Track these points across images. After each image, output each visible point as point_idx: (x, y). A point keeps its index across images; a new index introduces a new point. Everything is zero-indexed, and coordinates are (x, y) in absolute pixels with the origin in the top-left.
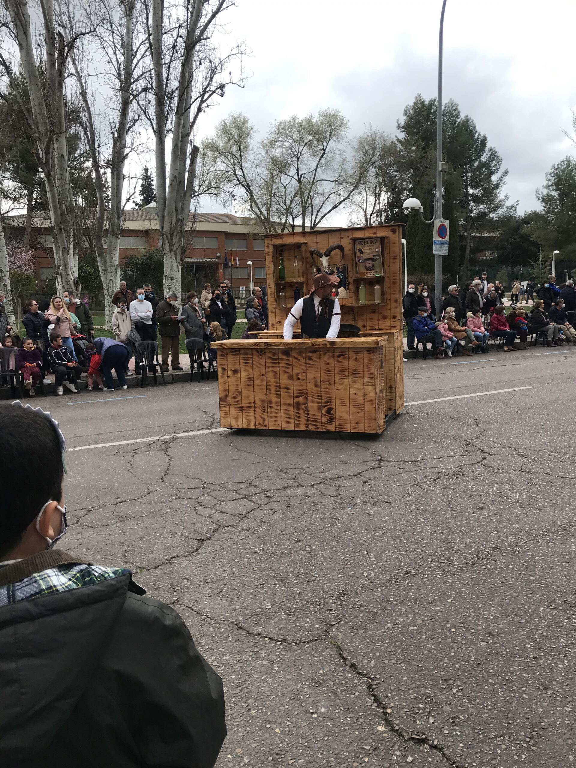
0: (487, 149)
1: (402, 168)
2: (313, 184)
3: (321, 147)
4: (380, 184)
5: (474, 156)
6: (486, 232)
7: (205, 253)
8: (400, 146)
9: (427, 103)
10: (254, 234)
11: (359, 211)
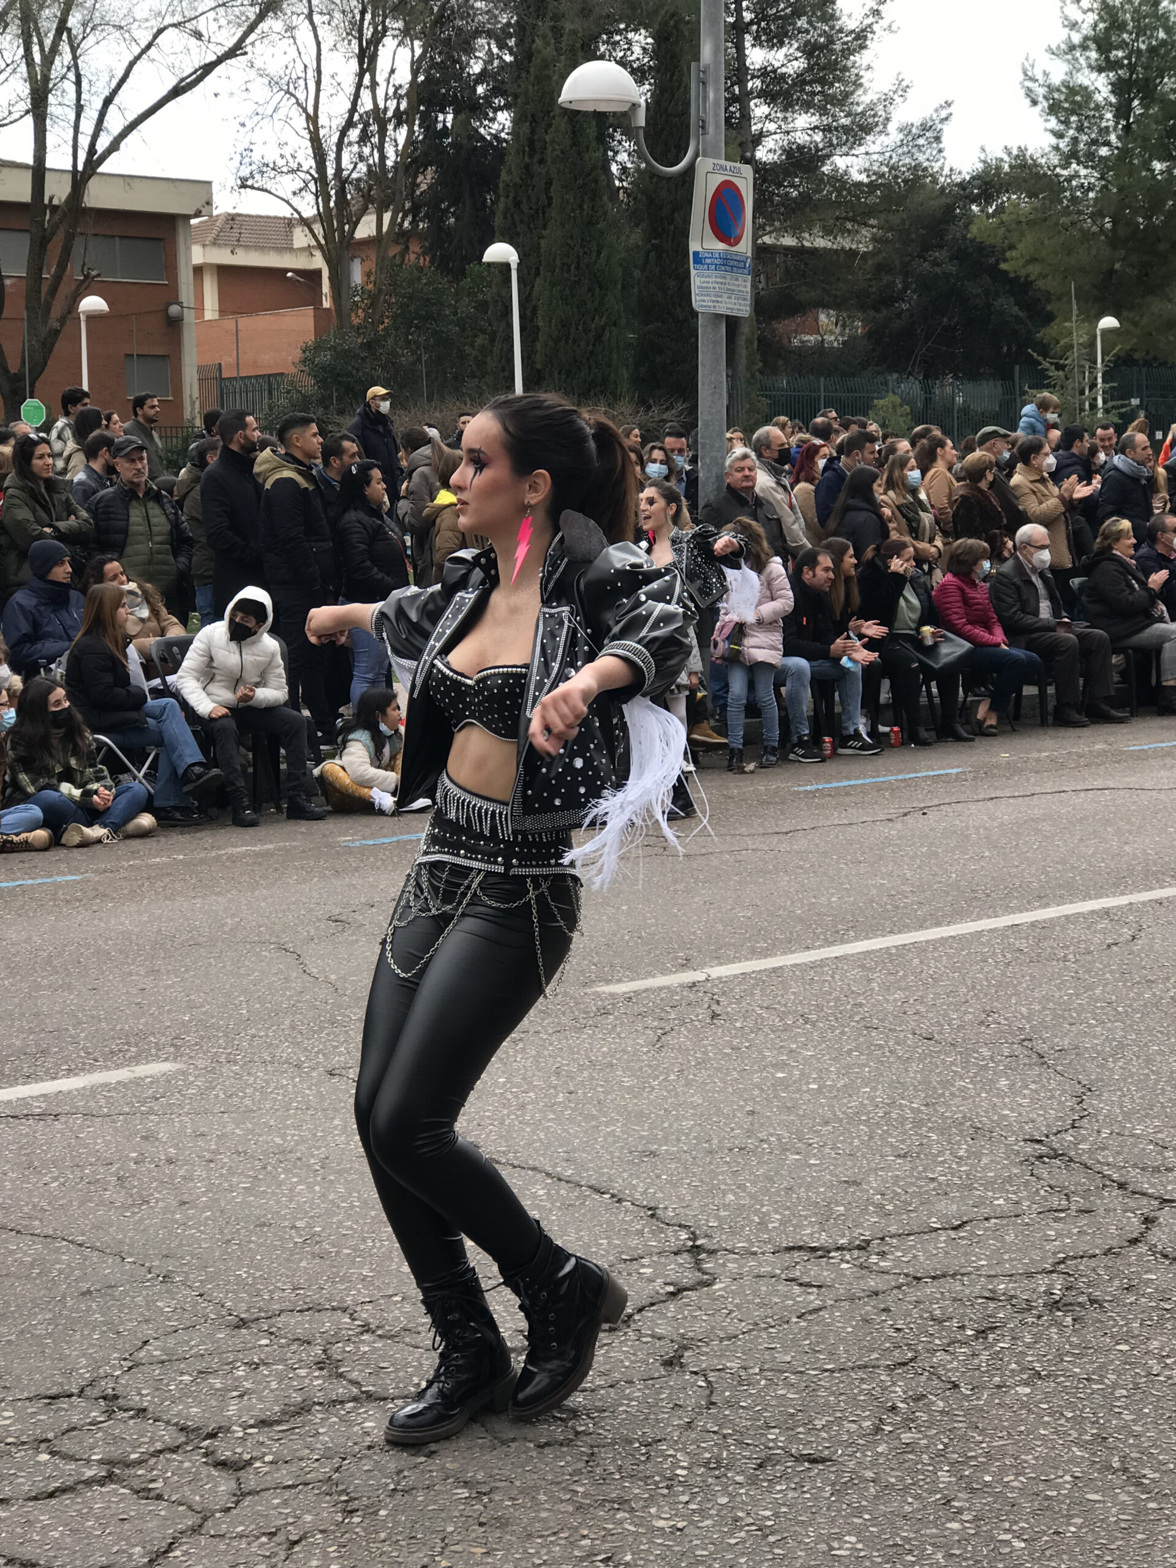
11: (281, 114)
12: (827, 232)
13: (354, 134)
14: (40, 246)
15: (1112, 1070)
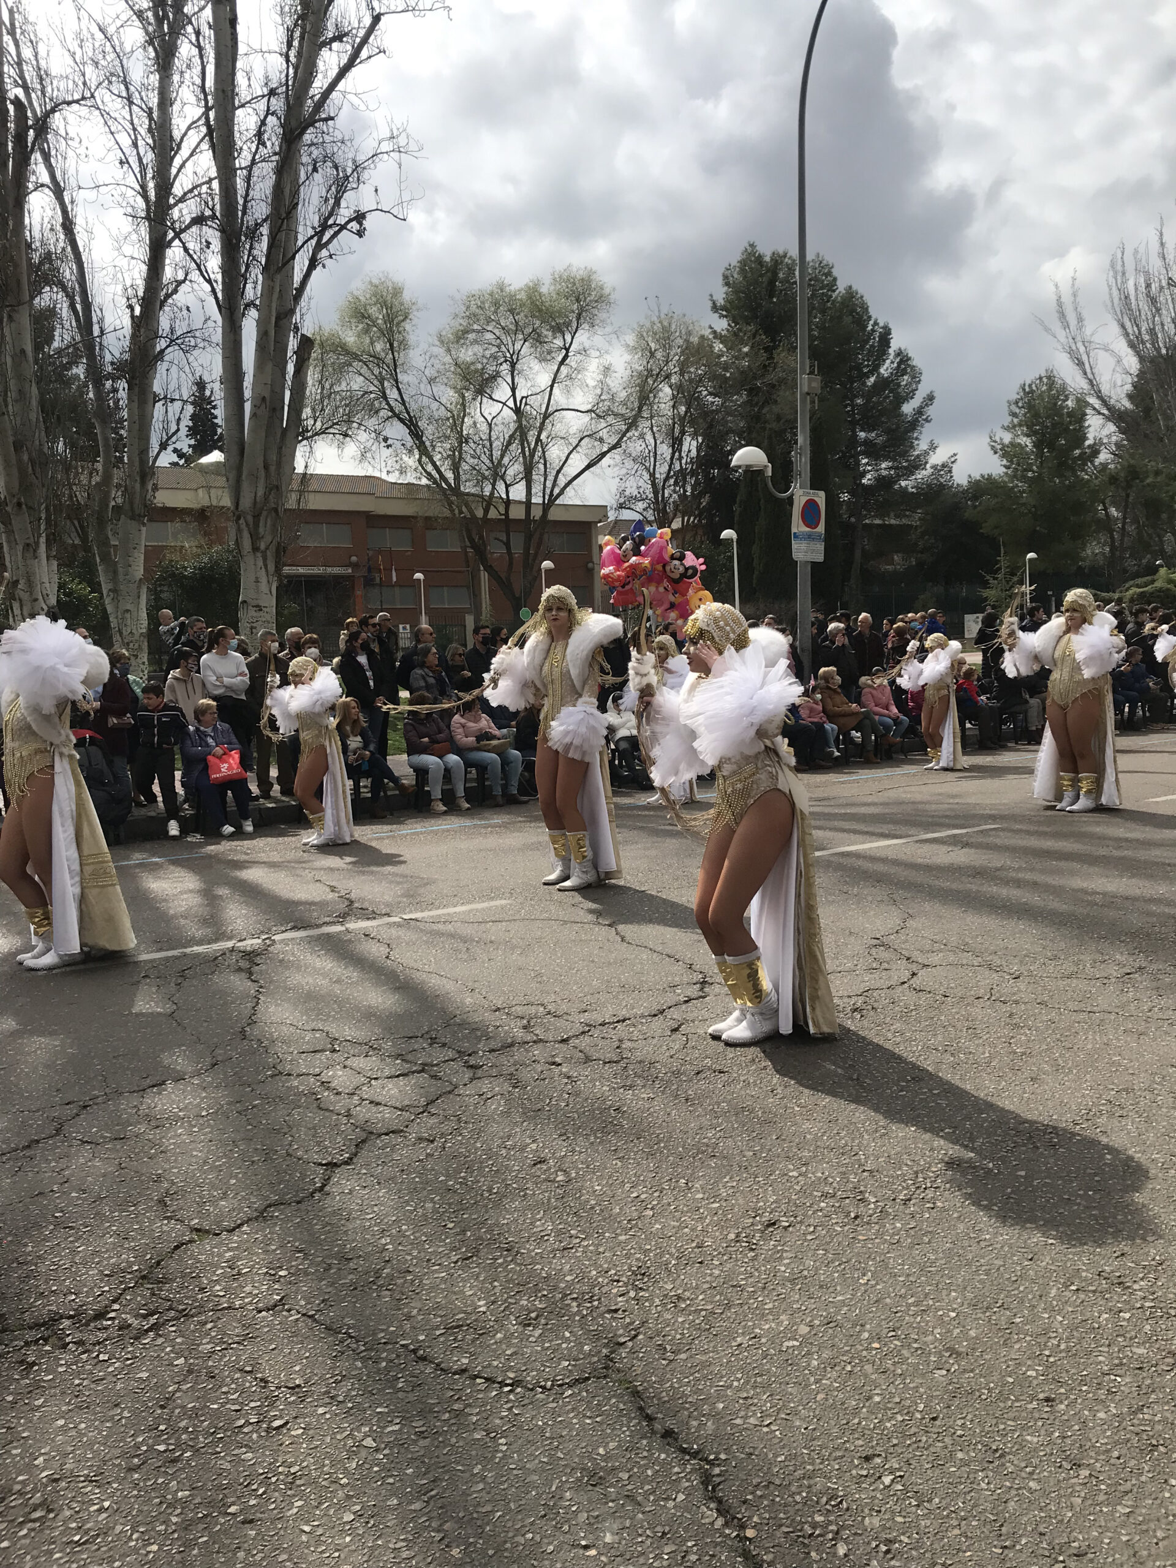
0: (891, 351)
1: (723, 388)
2: (546, 416)
3: (559, 342)
4: (682, 419)
5: (868, 366)
6: (892, 514)
7: (326, 556)
8: (718, 347)
9: (768, 259)
10: (427, 519)
11: (639, 472)
12: (897, 517)
13: (672, 481)
14: (529, 538)
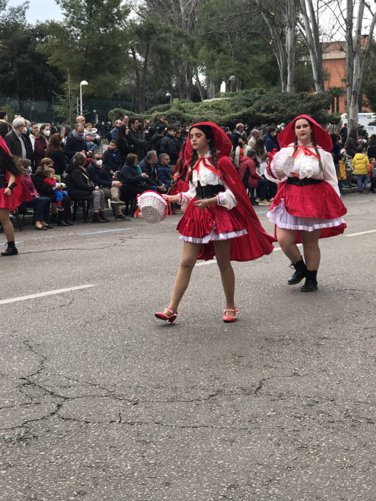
15: (55, 352)
